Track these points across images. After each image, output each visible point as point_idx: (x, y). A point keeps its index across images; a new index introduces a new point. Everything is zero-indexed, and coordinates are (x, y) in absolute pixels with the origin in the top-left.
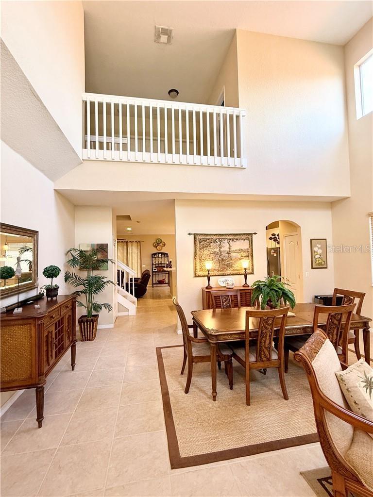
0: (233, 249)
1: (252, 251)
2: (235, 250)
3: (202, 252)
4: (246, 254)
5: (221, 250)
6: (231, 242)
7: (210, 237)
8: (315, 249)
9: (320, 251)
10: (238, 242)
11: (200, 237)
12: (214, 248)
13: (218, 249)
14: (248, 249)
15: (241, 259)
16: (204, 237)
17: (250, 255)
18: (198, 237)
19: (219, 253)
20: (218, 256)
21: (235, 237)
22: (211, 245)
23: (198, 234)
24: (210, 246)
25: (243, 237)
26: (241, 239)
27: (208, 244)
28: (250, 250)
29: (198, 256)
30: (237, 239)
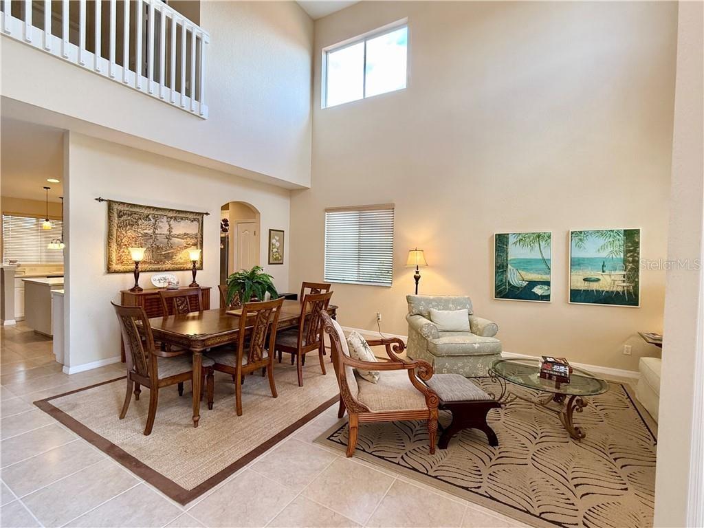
0: (175, 232)
1: (202, 238)
2: (178, 233)
3: (124, 233)
4: (193, 241)
5: (157, 232)
6: (172, 222)
7: (137, 210)
8: (273, 241)
9: (278, 244)
10: (183, 223)
11: (120, 208)
12: (145, 228)
13: (152, 231)
14: (197, 235)
15: (186, 247)
16: (127, 209)
17: (199, 243)
18: (115, 207)
19: (154, 237)
20: (151, 241)
21: (179, 215)
22: (140, 222)
23: (117, 202)
24: (138, 225)
25: (191, 216)
26: (187, 218)
27: (134, 220)
28: (199, 236)
29: (114, 240)
30: (182, 219)
